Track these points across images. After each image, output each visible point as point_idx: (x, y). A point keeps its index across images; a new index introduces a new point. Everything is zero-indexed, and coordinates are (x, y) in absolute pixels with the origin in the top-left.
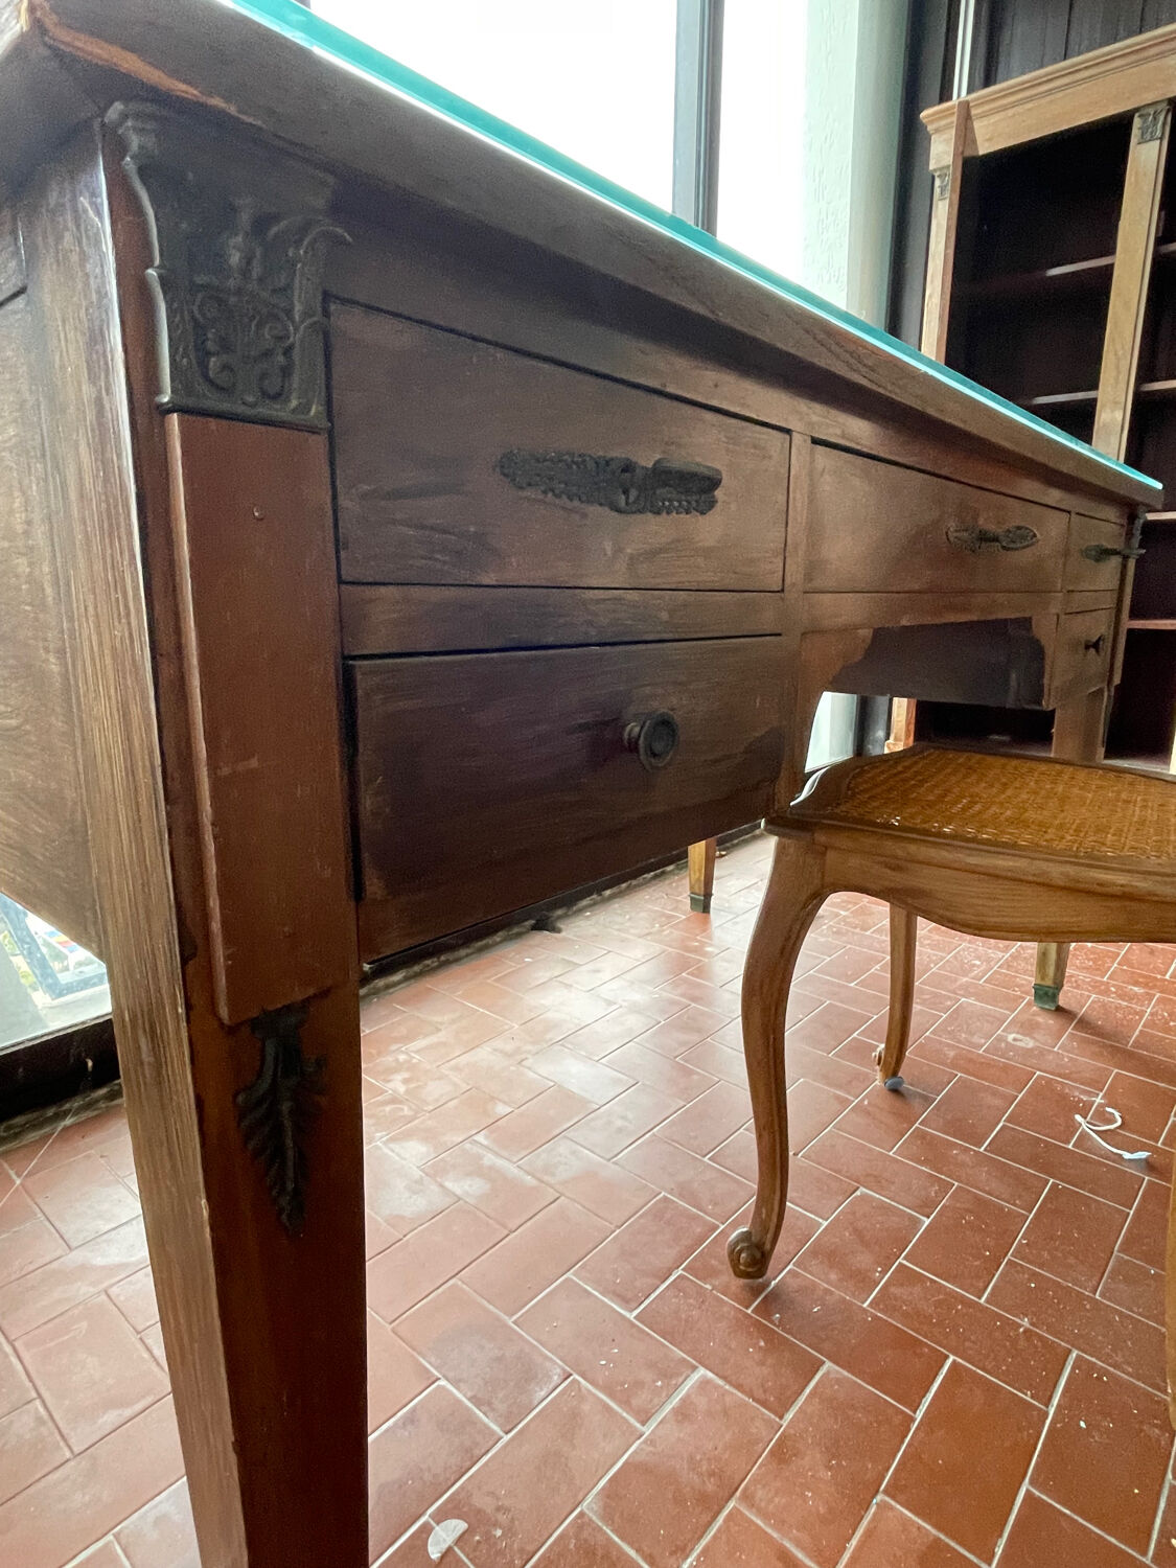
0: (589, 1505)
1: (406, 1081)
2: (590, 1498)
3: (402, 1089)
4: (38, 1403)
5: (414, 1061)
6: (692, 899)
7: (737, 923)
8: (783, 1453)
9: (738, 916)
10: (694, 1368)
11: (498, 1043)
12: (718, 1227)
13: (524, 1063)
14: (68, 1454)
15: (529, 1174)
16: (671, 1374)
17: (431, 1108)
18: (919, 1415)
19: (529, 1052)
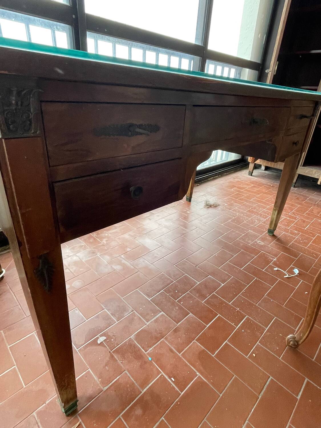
0: (132, 337)
1: (106, 241)
2: (132, 336)
3: (105, 242)
4: (19, 306)
5: (109, 236)
6: (186, 198)
7: (197, 205)
8: (176, 331)
9: (198, 203)
10: (161, 312)
11: (130, 233)
12: (173, 281)
13: (136, 239)
14: (26, 317)
15: (132, 265)
16: (155, 312)
17: (112, 248)
18: (208, 326)
19: (137, 236)
